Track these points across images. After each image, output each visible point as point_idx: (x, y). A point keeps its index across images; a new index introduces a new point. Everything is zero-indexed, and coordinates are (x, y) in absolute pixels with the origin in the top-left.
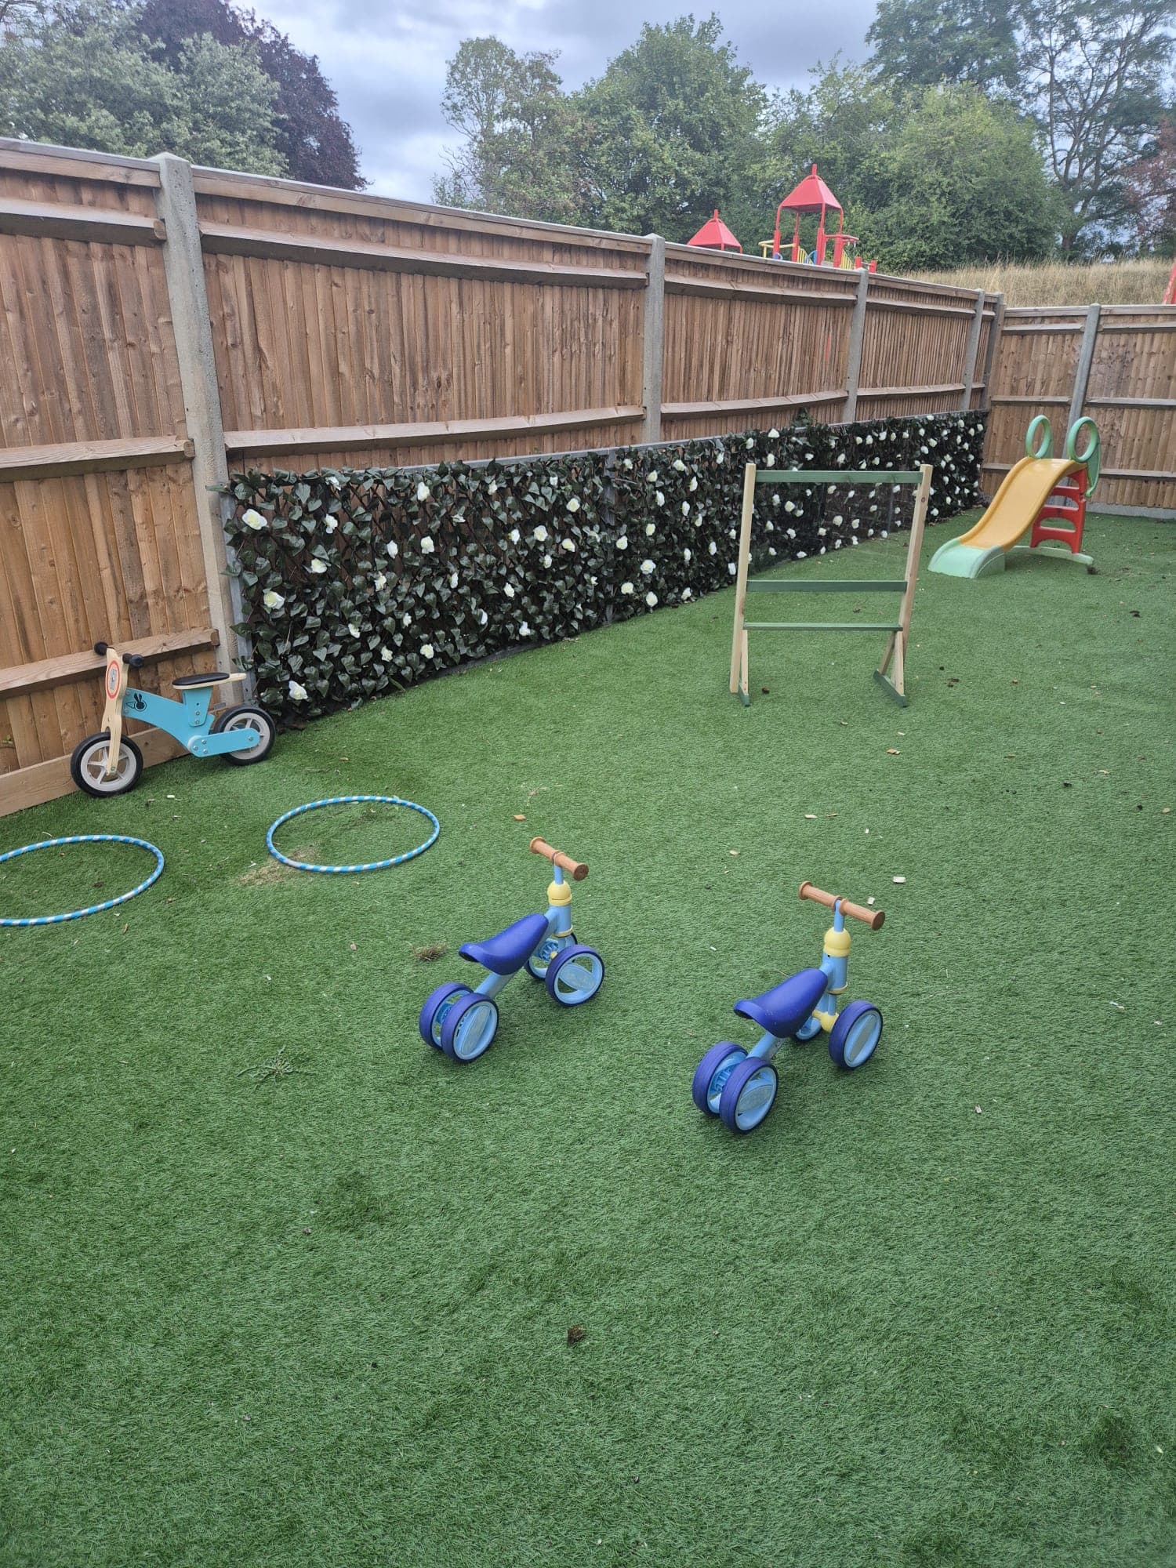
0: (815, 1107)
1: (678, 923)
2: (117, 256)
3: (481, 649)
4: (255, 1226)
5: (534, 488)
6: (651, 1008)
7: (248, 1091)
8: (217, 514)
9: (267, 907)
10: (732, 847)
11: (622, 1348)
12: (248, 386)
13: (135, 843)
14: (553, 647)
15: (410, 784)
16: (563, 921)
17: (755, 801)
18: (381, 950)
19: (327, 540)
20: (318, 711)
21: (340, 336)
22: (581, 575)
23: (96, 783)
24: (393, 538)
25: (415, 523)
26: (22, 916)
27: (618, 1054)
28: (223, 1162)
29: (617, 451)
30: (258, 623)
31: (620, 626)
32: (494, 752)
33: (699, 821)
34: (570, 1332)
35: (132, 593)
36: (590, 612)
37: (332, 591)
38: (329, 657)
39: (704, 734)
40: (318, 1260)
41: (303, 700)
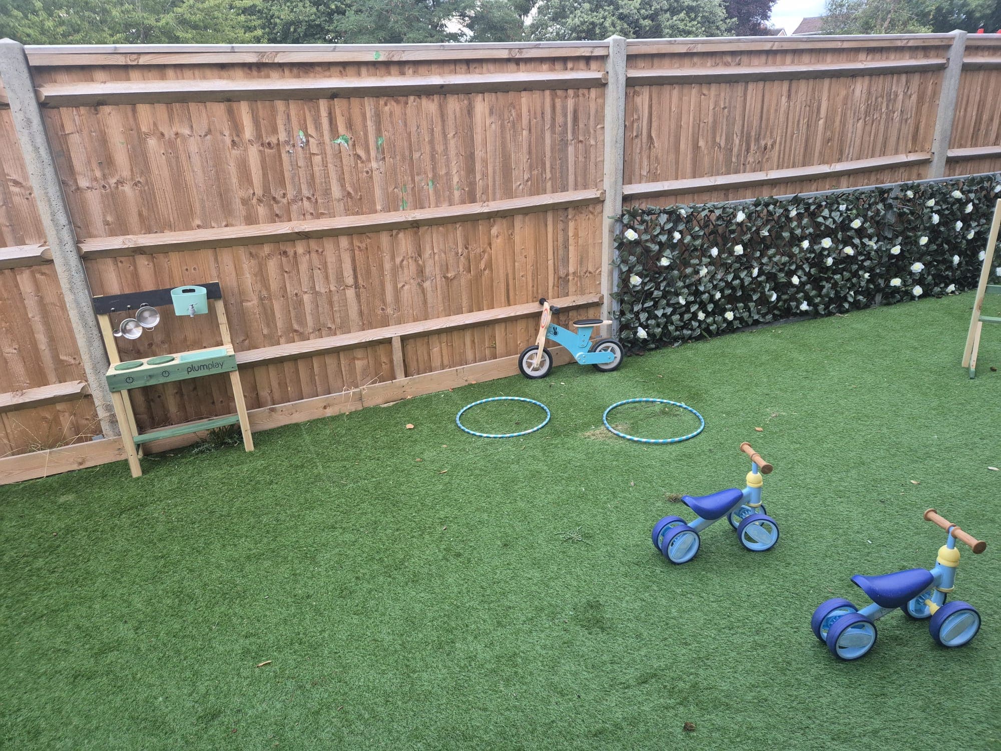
0: (906, 662)
1: (849, 519)
2: (581, 95)
3: (769, 317)
4: (542, 609)
5: (826, 213)
6: (806, 566)
7: (557, 543)
8: (611, 231)
9: (593, 452)
10: (913, 478)
11: (714, 745)
12: (641, 158)
13: (539, 405)
14: (826, 319)
15: (694, 397)
16: (754, 497)
17: (948, 449)
18: (647, 489)
19: (673, 247)
20: (653, 346)
21: (702, 125)
22: (857, 271)
23: (529, 371)
24: (717, 245)
25: (732, 236)
26: (481, 432)
27: (773, 587)
28: (536, 574)
29: (901, 186)
30: (625, 293)
31: (885, 309)
32: (757, 385)
33: (894, 455)
34: (686, 724)
35: (562, 273)
36: (860, 297)
37: (672, 277)
38: (664, 315)
39: (925, 394)
40: (567, 637)
41: (645, 339)
